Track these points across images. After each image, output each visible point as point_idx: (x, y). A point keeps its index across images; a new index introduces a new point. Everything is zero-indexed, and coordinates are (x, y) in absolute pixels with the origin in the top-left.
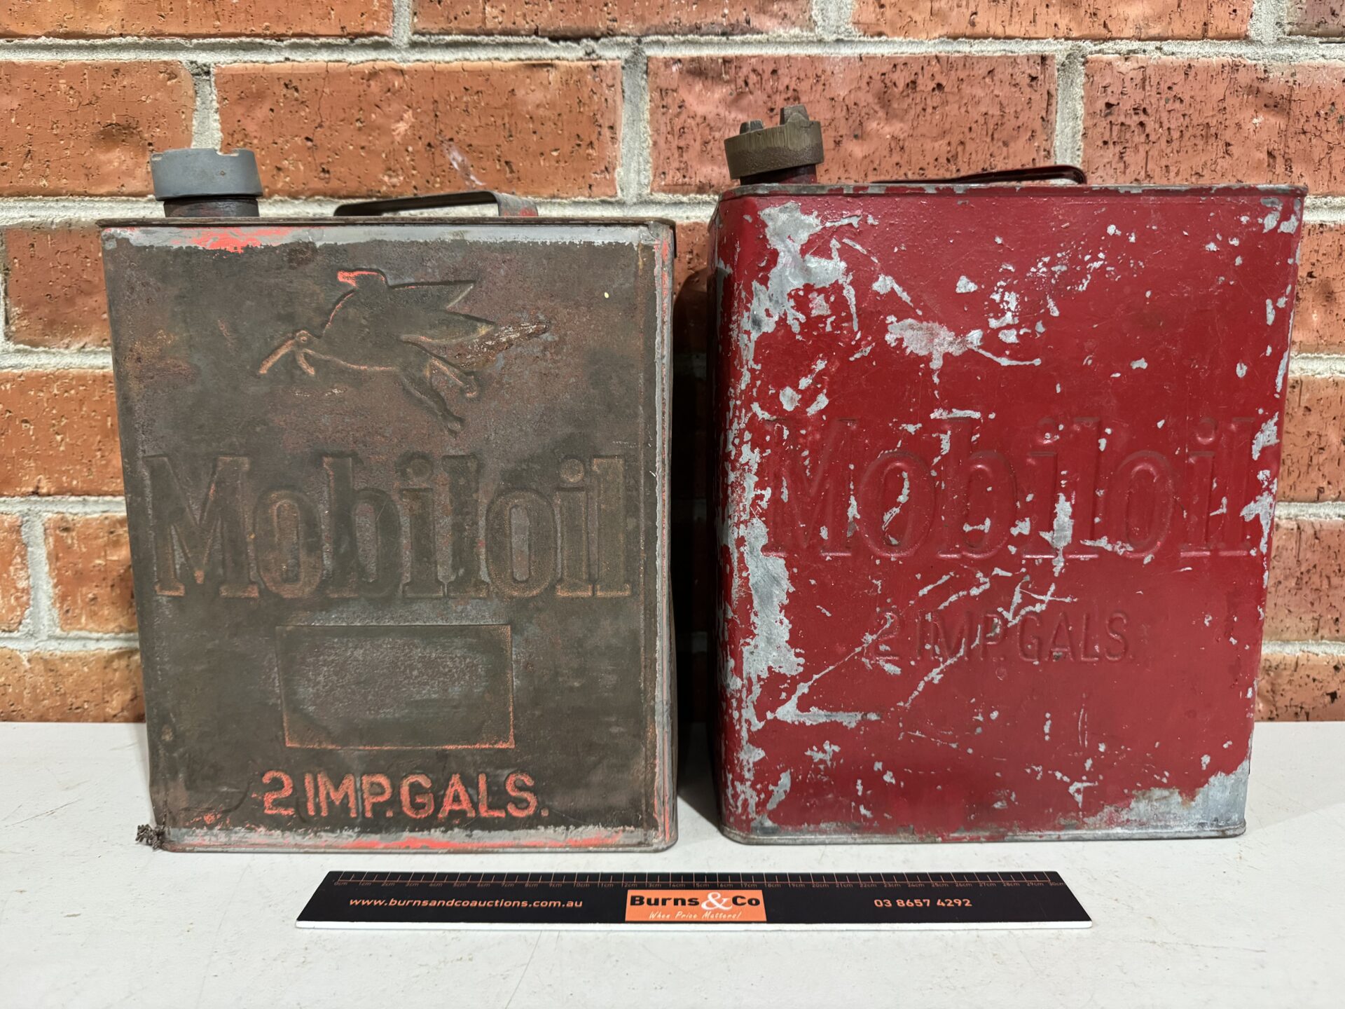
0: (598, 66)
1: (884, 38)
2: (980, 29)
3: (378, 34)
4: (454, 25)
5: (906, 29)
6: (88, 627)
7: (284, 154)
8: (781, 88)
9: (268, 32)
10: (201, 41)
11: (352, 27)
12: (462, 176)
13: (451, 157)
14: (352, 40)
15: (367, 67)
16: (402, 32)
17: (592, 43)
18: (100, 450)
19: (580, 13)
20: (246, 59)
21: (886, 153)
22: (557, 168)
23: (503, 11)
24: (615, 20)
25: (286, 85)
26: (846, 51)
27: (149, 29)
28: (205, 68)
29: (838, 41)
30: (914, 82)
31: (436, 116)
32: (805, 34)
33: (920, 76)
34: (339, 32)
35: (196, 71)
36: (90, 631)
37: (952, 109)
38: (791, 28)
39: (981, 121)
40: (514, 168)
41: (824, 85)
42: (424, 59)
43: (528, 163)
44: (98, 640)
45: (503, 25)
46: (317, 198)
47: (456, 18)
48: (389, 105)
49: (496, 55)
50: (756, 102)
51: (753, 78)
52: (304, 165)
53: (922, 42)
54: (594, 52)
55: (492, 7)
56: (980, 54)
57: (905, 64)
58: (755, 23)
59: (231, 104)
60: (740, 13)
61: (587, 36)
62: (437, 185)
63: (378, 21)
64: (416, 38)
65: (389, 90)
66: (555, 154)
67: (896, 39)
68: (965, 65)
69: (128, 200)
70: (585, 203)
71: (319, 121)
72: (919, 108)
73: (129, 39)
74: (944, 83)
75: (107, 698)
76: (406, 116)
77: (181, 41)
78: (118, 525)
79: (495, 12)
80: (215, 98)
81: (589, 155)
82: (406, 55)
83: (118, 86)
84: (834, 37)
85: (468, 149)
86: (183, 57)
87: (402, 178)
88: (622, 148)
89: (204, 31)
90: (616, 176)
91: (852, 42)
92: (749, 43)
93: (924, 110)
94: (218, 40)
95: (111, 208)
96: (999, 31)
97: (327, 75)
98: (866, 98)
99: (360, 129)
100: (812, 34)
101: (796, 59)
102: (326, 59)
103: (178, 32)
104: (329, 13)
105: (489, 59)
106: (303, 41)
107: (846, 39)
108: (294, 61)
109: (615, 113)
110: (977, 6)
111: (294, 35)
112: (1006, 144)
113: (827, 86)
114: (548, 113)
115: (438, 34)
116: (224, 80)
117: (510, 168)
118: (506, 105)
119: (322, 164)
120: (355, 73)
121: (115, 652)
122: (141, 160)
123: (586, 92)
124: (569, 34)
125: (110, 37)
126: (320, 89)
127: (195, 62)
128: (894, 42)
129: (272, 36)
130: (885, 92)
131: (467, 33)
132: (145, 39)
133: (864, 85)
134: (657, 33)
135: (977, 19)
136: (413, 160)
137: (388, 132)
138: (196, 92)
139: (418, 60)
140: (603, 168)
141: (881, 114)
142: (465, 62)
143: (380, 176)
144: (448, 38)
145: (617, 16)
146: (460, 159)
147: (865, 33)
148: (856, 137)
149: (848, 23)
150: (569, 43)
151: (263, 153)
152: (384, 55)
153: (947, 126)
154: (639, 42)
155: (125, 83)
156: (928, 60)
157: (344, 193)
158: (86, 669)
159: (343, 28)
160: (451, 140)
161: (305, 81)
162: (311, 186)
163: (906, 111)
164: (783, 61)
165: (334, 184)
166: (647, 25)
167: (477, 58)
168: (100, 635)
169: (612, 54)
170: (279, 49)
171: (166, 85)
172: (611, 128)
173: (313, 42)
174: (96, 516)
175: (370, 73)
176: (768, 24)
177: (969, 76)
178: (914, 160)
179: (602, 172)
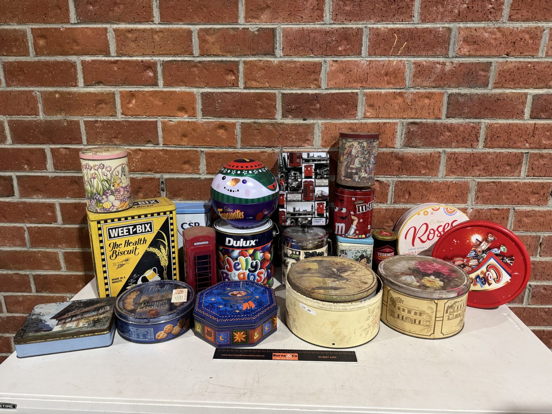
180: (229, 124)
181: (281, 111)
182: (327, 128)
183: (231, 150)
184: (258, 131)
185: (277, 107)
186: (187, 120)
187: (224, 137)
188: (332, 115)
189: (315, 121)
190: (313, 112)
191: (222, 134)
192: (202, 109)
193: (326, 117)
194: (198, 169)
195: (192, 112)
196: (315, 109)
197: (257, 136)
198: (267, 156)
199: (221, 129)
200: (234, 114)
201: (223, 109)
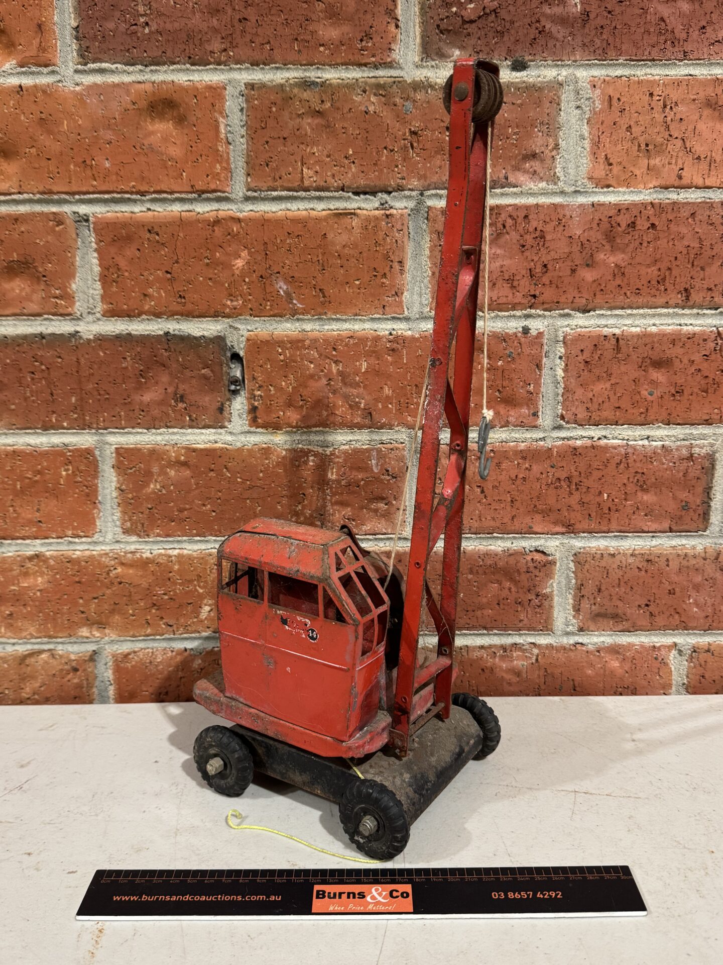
0: (390, 215)
1: (611, 189)
2: (685, 181)
3: (220, 191)
4: (278, 183)
5: (628, 181)
6: (7, 635)
7: (150, 284)
8: (531, 229)
9: (134, 190)
10: (82, 197)
11: (200, 185)
12: (286, 301)
13: (279, 286)
14: (200, 196)
15: (212, 216)
16: (238, 187)
17: (385, 196)
18: (12, 506)
19: (376, 173)
20: (117, 210)
21: (610, 277)
22: (359, 293)
23: (317, 172)
24: (403, 178)
25: (149, 231)
26: (581, 200)
27: (41, 189)
28: (85, 217)
29: (576, 192)
30: (634, 223)
31: (266, 254)
32: (550, 187)
33: (639, 218)
34: (190, 189)
35: (78, 219)
36: (8, 638)
37: (662, 243)
38: (539, 182)
39: (685, 252)
40: (326, 294)
41: (564, 226)
42: (256, 210)
43: (336, 290)
44: (14, 644)
45: (317, 183)
46: (175, 317)
47: (280, 178)
48: (230, 246)
49: (311, 206)
50: (511, 240)
51: (510, 222)
52: (165, 292)
53: (640, 192)
54: (387, 203)
55: (308, 169)
56: (685, 201)
57: (627, 209)
58: (511, 179)
59: (106, 245)
60: (500, 171)
61: (381, 192)
62: (268, 308)
63: (220, 181)
64: (249, 193)
65: (229, 234)
66: (357, 282)
67: (620, 189)
68: (673, 209)
69: (28, 319)
70: (379, 319)
71: (176, 258)
72: (637, 243)
73: (26, 196)
74: (657, 224)
75: (23, 686)
76: (243, 254)
77: (67, 197)
78: (27, 561)
79: (311, 173)
80: (93, 240)
81: (383, 283)
82: (241, 206)
83: (17, 232)
84: (573, 189)
85: (291, 280)
86: (67, 209)
87: (241, 302)
88: (408, 277)
89: (84, 189)
90: (404, 299)
91: (586, 192)
92: (507, 194)
93: (641, 244)
94: (95, 196)
95: (15, 325)
96: (700, 182)
97: (181, 222)
98: (596, 236)
99: (207, 264)
100: (556, 187)
101: (543, 206)
102: (180, 210)
103: (64, 190)
104: (182, 175)
105: (306, 210)
106: (162, 195)
107: (582, 190)
108: (154, 211)
109: (403, 251)
110: (683, 164)
111: (155, 192)
112: (703, 269)
113: (567, 227)
114: (351, 252)
115: (267, 191)
116: (101, 227)
117: (323, 293)
118: (319, 246)
119: (180, 291)
120: (203, 221)
121: (27, 653)
122: (36, 287)
123: (381, 234)
124: (368, 190)
125: (10, 194)
126: (176, 234)
127: (78, 213)
128: (620, 192)
129: (137, 193)
130: (611, 231)
131: (289, 190)
132: (38, 196)
133: (595, 226)
134: (436, 189)
135: (684, 173)
136: (249, 288)
137: (230, 266)
138: (77, 235)
139: (251, 211)
140: (394, 293)
141: (608, 247)
142: (288, 212)
143: (224, 301)
144: (275, 194)
145: (405, 175)
146: (285, 287)
147: (597, 185)
148: (588, 265)
149: (583, 179)
150: (367, 196)
151: (133, 283)
152: (224, 206)
153: (658, 256)
154: (422, 195)
155: (23, 229)
156: (644, 205)
157: (197, 313)
158: (6, 666)
159: (192, 186)
160: (278, 273)
161: (164, 228)
162: (171, 308)
163: (627, 245)
164: (533, 208)
165: (190, 306)
166: (428, 182)
167: (298, 208)
168: (15, 641)
169: (400, 205)
170: (142, 202)
171: (55, 231)
172: (400, 262)
173: (169, 196)
174: (10, 554)
175: (214, 221)
176: (522, 179)
177: (676, 217)
178: (632, 282)
179: (393, 295)
180: (194, 91)
181: (418, 30)
182: (615, 101)
183: (203, 209)
184: (318, 121)
185: (399, 11)
186: (14, 81)
187: (175, 151)
188: (635, 44)
189: (564, 72)
190: (554, 30)
191: (165, 139)
192: (76, 29)
193: (612, 53)
194: (69, 297)
195: (36, 42)
196: (563, 21)
197: (314, 143)
198: (357, 231)
199: (161, 116)
200: (216, 45)
201: (169, 26)
